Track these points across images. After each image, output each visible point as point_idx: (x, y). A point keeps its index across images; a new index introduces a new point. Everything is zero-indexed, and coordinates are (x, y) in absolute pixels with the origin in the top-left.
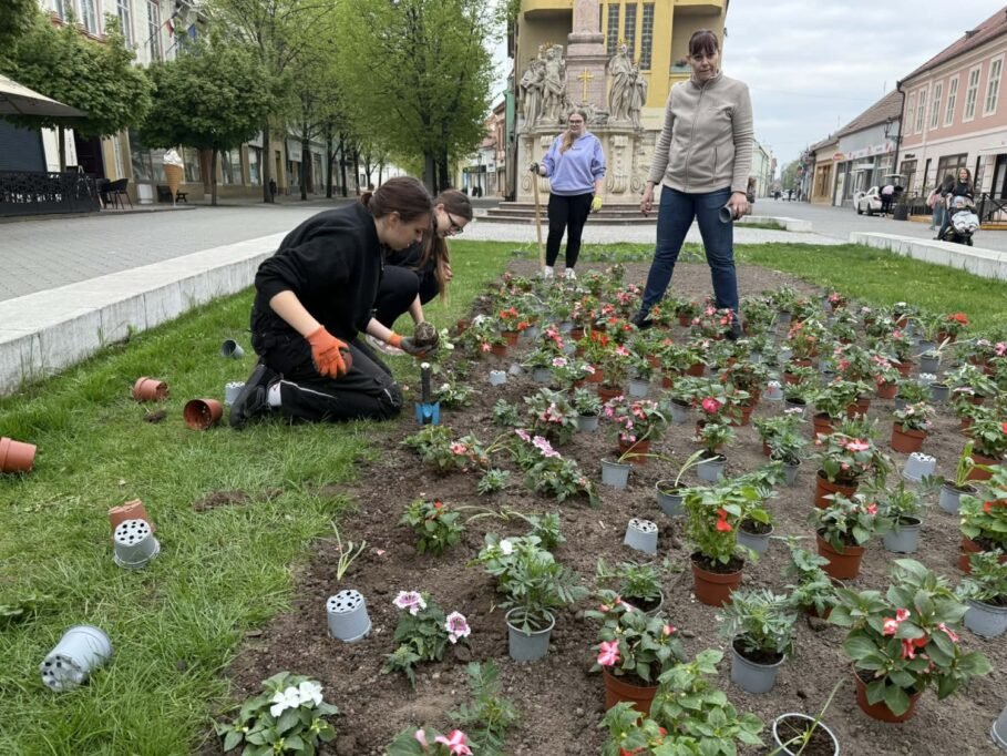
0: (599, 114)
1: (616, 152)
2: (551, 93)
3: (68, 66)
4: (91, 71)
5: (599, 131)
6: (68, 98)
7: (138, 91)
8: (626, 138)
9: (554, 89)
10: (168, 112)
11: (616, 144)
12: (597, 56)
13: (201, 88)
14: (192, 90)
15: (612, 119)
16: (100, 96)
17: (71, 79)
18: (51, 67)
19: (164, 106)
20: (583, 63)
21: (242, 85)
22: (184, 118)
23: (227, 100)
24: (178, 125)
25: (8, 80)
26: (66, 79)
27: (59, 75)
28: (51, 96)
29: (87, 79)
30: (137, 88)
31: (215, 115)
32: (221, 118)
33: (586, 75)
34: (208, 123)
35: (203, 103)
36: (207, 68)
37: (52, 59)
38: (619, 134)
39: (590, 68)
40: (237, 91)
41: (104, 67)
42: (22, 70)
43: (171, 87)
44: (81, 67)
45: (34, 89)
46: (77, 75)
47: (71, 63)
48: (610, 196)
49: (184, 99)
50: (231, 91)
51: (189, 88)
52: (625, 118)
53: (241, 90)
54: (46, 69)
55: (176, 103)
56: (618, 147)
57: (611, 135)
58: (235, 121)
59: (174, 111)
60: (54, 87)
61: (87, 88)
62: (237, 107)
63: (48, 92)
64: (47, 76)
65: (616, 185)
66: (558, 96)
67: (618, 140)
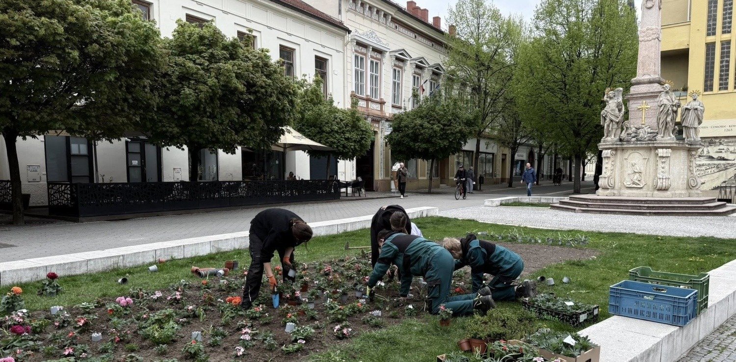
0: (651, 133)
1: (660, 161)
2: (612, 121)
3: (328, 127)
4: (340, 128)
5: (646, 146)
6: (327, 142)
7: (363, 136)
8: (670, 150)
9: (613, 118)
10: (403, 141)
11: (659, 155)
12: (652, 92)
13: (421, 126)
14: (416, 127)
15: (659, 137)
16: (342, 140)
17: (328, 133)
18: (320, 128)
19: (402, 137)
20: (642, 98)
21: (446, 122)
22: (411, 144)
23: (435, 132)
24: (409, 148)
25: (300, 135)
26: (326, 133)
27: (324, 132)
28: (320, 142)
29: (337, 132)
30: (363, 134)
31: (428, 141)
32: (432, 143)
33: (644, 106)
34: (424, 146)
35: (422, 134)
36: (427, 114)
37: (321, 124)
38: (662, 148)
39: (648, 101)
40: (441, 126)
41: (347, 125)
42: (307, 130)
43: (406, 126)
44: (334, 127)
45: (312, 139)
46: (332, 131)
47: (330, 125)
48: (656, 192)
49: (412, 133)
50: (438, 127)
51: (414, 127)
52: (669, 135)
53: (444, 125)
54: (318, 129)
55: (408, 135)
56: (663, 157)
57: (656, 148)
58: (440, 143)
59: (407, 139)
60: (321, 137)
61: (336, 137)
62: (441, 135)
63: (318, 140)
64: (319, 133)
65: (659, 184)
66: (617, 123)
67: (661, 152)
